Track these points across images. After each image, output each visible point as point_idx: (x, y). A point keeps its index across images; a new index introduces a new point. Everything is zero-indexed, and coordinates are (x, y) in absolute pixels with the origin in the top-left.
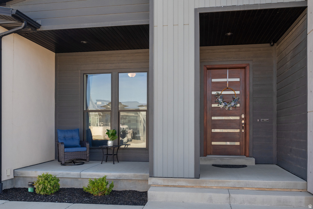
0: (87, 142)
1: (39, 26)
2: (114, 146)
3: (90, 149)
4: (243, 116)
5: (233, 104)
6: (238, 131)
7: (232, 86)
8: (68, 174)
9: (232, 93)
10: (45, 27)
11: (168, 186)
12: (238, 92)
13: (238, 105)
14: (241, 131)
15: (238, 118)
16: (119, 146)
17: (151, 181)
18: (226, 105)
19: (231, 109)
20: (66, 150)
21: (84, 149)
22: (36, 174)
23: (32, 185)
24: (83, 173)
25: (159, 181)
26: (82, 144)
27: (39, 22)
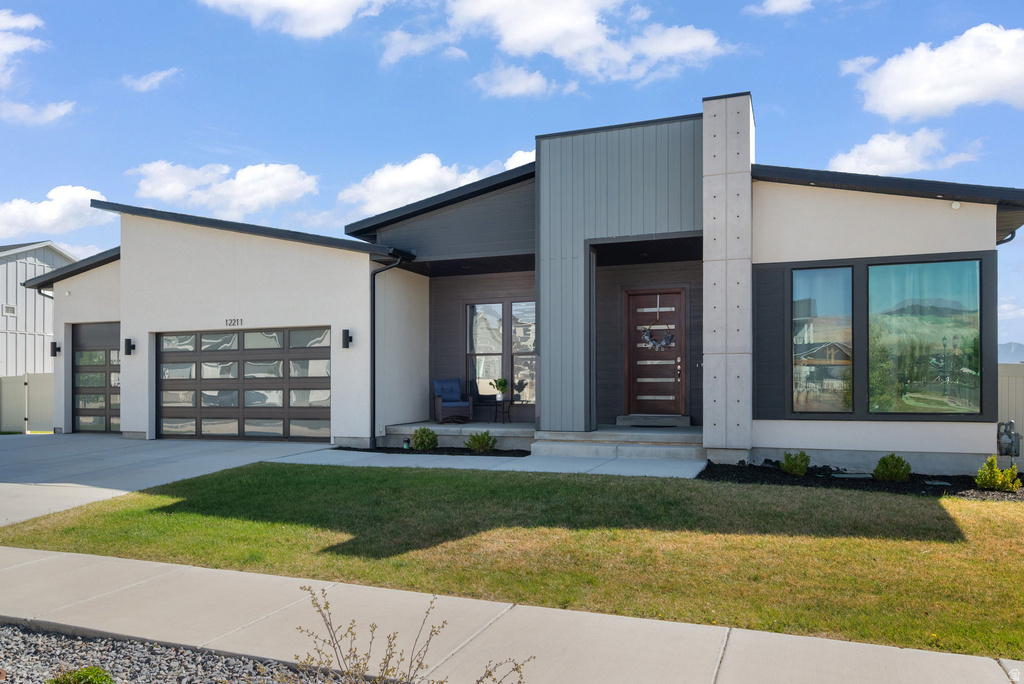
0: (471, 395)
1: (414, 257)
2: (504, 401)
3: (474, 405)
4: (679, 360)
5: (664, 343)
6: (672, 380)
7: (664, 318)
8: (446, 431)
9: (664, 327)
10: (420, 259)
11: (556, 441)
12: (672, 327)
13: (673, 345)
14: (676, 380)
15: (673, 362)
16: (512, 401)
17: (538, 435)
18: (654, 345)
19: (662, 349)
20: (444, 404)
21: (466, 404)
22: (411, 430)
23: (408, 441)
24: (464, 429)
25: (546, 435)
26: (464, 398)
27: (414, 252)
